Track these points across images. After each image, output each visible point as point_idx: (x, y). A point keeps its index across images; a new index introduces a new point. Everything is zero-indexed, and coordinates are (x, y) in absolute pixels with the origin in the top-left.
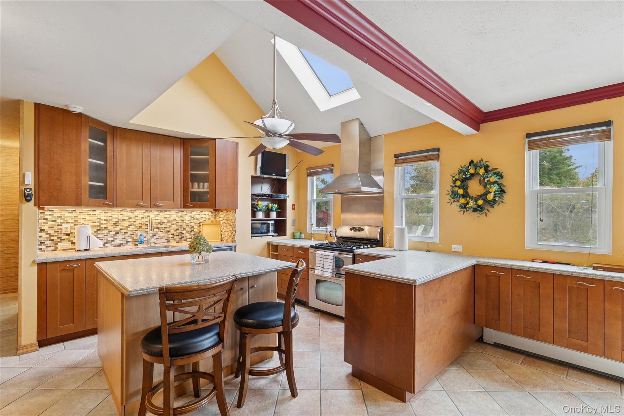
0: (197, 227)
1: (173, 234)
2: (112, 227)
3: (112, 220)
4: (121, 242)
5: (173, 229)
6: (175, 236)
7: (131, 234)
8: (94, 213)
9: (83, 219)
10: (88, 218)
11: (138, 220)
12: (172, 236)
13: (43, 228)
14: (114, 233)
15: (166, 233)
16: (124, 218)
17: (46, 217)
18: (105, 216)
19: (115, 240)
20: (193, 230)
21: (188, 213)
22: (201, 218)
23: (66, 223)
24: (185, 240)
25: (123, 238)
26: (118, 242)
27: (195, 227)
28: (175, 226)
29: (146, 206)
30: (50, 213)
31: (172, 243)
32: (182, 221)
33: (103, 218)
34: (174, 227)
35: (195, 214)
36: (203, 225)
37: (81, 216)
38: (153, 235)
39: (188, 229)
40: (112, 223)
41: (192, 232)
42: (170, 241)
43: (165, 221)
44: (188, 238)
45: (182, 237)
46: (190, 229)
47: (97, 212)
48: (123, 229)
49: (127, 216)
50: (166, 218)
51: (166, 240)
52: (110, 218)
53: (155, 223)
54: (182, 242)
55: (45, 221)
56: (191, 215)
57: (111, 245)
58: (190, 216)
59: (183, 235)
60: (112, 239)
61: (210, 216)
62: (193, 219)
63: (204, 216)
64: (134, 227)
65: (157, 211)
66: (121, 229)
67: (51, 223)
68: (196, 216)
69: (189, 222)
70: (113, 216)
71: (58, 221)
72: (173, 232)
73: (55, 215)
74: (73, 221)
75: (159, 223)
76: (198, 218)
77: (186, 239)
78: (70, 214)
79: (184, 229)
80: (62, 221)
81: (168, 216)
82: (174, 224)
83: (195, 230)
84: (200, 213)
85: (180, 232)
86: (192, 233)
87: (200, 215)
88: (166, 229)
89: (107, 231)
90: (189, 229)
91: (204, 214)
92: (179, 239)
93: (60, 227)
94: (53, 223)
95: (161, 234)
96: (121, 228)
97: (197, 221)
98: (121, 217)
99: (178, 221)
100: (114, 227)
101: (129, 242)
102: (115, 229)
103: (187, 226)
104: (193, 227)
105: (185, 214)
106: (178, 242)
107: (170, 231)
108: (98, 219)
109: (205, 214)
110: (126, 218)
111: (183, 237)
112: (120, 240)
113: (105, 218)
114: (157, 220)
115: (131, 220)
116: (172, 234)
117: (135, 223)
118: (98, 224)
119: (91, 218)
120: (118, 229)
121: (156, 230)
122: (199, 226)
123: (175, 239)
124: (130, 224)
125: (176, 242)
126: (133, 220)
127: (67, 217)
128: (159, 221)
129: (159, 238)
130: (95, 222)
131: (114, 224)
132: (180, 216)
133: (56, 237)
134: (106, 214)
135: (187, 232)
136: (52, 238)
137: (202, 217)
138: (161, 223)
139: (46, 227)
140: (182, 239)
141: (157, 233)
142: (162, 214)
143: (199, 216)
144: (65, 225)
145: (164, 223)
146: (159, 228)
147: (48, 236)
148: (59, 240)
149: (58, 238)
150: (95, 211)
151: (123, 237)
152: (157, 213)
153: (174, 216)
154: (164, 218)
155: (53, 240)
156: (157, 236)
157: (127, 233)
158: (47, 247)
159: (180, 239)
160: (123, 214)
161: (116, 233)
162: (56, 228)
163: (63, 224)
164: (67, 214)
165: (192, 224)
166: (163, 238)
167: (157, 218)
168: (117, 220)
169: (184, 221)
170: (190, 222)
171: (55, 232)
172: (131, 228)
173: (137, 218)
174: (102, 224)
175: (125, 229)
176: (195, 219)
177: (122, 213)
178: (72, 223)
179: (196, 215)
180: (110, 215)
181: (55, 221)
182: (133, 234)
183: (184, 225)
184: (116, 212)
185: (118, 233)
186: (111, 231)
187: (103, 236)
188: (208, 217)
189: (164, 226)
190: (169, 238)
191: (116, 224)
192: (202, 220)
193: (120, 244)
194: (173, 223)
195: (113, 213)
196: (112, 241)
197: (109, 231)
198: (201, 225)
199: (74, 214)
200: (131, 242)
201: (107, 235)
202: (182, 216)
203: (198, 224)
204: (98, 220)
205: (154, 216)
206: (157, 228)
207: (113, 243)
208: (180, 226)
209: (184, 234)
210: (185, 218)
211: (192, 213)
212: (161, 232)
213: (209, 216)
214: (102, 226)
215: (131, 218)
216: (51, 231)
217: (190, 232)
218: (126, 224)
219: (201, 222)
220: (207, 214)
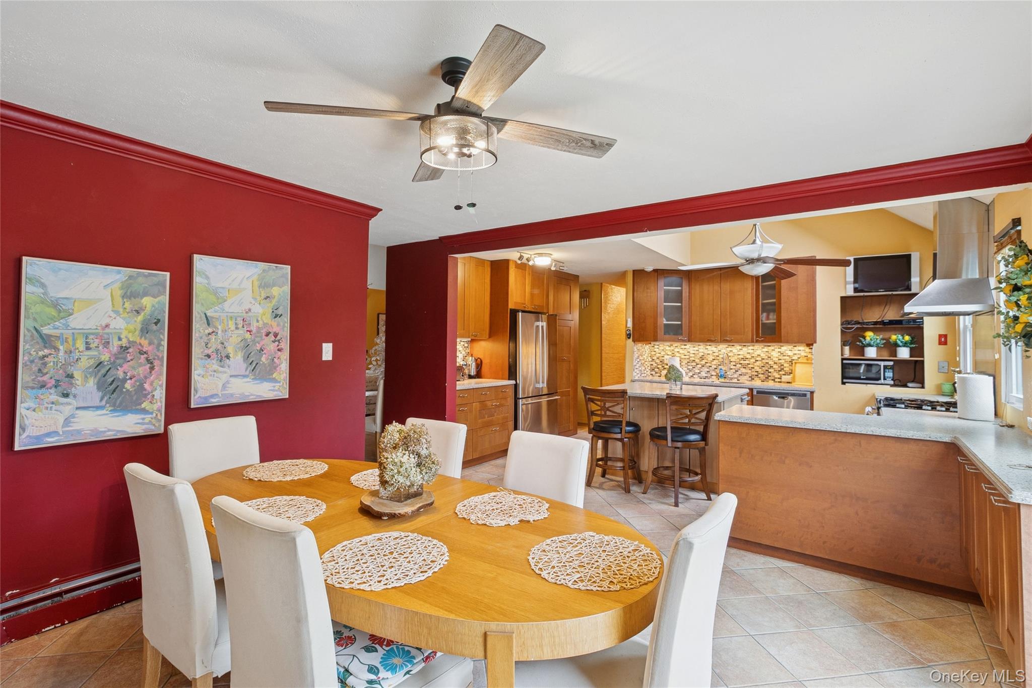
0: (788, 365)
1: (758, 372)
2: (699, 361)
3: (698, 354)
4: (706, 375)
5: (758, 366)
6: (760, 374)
7: (715, 368)
8: (685, 347)
9: (678, 352)
10: (681, 351)
11: (720, 354)
12: (756, 374)
13: (654, 358)
14: (700, 366)
15: (750, 370)
16: (709, 352)
17: (655, 350)
18: (693, 350)
19: (701, 373)
20: (783, 369)
21: (776, 348)
22: (794, 354)
23: (667, 355)
24: (772, 380)
25: (708, 372)
26: (703, 374)
27: (785, 366)
28: (760, 362)
29: (716, 341)
30: (657, 347)
31: (755, 381)
32: (768, 357)
33: (692, 352)
34: (758, 363)
35: (785, 350)
36: (796, 363)
37: (677, 350)
38: (736, 371)
39: (775, 366)
40: (699, 356)
41: (781, 371)
42: (754, 379)
43: (748, 356)
44: (776, 378)
45: (768, 376)
46: (779, 367)
47: (687, 347)
48: (707, 363)
49: (711, 351)
50: (749, 353)
51: (750, 377)
52: (697, 352)
53: (738, 358)
54: (768, 382)
55: (654, 353)
56: (779, 350)
57: (698, 377)
58: (779, 352)
59: (769, 374)
60: (699, 371)
61: (807, 352)
62: (783, 356)
63: (799, 352)
64: (717, 361)
65: (740, 346)
66: (706, 363)
67: (658, 355)
68: (787, 352)
69: (777, 359)
70: (700, 350)
71: (662, 353)
72: (757, 369)
73: (660, 348)
74: (671, 353)
75: (742, 358)
76: (789, 355)
77: (773, 378)
78: (669, 348)
79: (770, 367)
80: (664, 353)
81: (752, 351)
82: (758, 361)
83: (785, 369)
84: (792, 348)
85: (766, 370)
86: (781, 373)
87: (791, 350)
88: (749, 366)
89: (695, 364)
90: (777, 367)
91: (798, 350)
92: (764, 378)
93: (663, 358)
94: (659, 355)
95: (744, 370)
96: (706, 361)
97: (788, 357)
98: (706, 351)
99: (763, 358)
100: (700, 361)
101: (713, 375)
102: (702, 363)
103: (775, 363)
104: (783, 365)
105: (772, 350)
106: (764, 381)
107: (754, 368)
108: (688, 352)
109: (800, 350)
110: (711, 352)
111: (770, 376)
112: (706, 373)
113: (693, 352)
114: (739, 355)
115: (714, 354)
116: (756, 372)
117: (718, 358)
118: (687, 357)
119: (683, 352)
120: (703, 362)
121: (739, 366)
122: (790, 364)
123: (760, 377)
124: (714, 358)
125: (762, 381)
126: (717, 354)
127: (667, 350)
128: (742, 357)
129: (741, 375)
130: (686, 355)
131: (701, 357)
132: (766, 352)
133: (661, 366)
134: (695, 349)
135: (775, 371)
136: (659, 366)
137: (796, 354)
138: (744, 359)
139: (655, 358)
140: (768, 378)
141: (740, 369)
142: (745, 349)
143: (790, 352)
144: (666, 357)
145: (747, 359)
146: (741, 364)
147: (656, 365)
148: (662, 368)
149: (662, 367)
150: (686, 345)
151: (708, 370)
152: (740, 347)
153: (759, 352)
154: (748, 353)
155: (659, 368)
156: (739, 373)
157: (711, 366)
158: (656, 373)
159: (766, 378)
160: (707, 349)
161: (702, 366)
162: (661, 358)
163: (665, 356)
164: (668, 348)
165: (780, 361)
166: (745, 375)
167: (739, 353)
168: (702, 354)
169: (770, 357)
170: (779, 359)
171: (661, 362)
172: (715, 362)
173: (720, 353)
174: (691, 357)
175: (710, 363)
176: (785, 356)
177: (707, 347)
178: (671, 355)
179: (787, 350)
180: (696, 349)
181: (660, 353)
182: (716, 369)
183: (771, 363)
184: (702, 347)
185: (704, 366)
186: (698, 364)
187: (691, 367)
188: (803, 354)
189: (747, 362)
190: (753, 375)
191: (702, 358)
192: (795, 358)
193: (706, 377)
194: (757, 359)
195: (700, 347)
196: (699, 373)
197: (697, 364)
198: (792, 364)
199: (672, 348)
200: (715, 376)
201: (694, 368)
202: (768, 352)
203: (790, 362)
204: (688, 354)
205: (736, 351)
206: (740, 364)
207: (700, 375)
208: (766, 363)
209: (770, 372)
210: (772, 354)
211: (781, 348)
212: (744, 368)
213: (805, 352)
214: (691, 359)
215: (715, 353)
216: (658, 361)
217: (779, 371)
218: (710, 358)
219: (794, 360)
220: (803, 350)
